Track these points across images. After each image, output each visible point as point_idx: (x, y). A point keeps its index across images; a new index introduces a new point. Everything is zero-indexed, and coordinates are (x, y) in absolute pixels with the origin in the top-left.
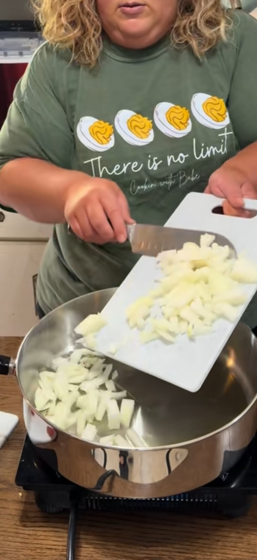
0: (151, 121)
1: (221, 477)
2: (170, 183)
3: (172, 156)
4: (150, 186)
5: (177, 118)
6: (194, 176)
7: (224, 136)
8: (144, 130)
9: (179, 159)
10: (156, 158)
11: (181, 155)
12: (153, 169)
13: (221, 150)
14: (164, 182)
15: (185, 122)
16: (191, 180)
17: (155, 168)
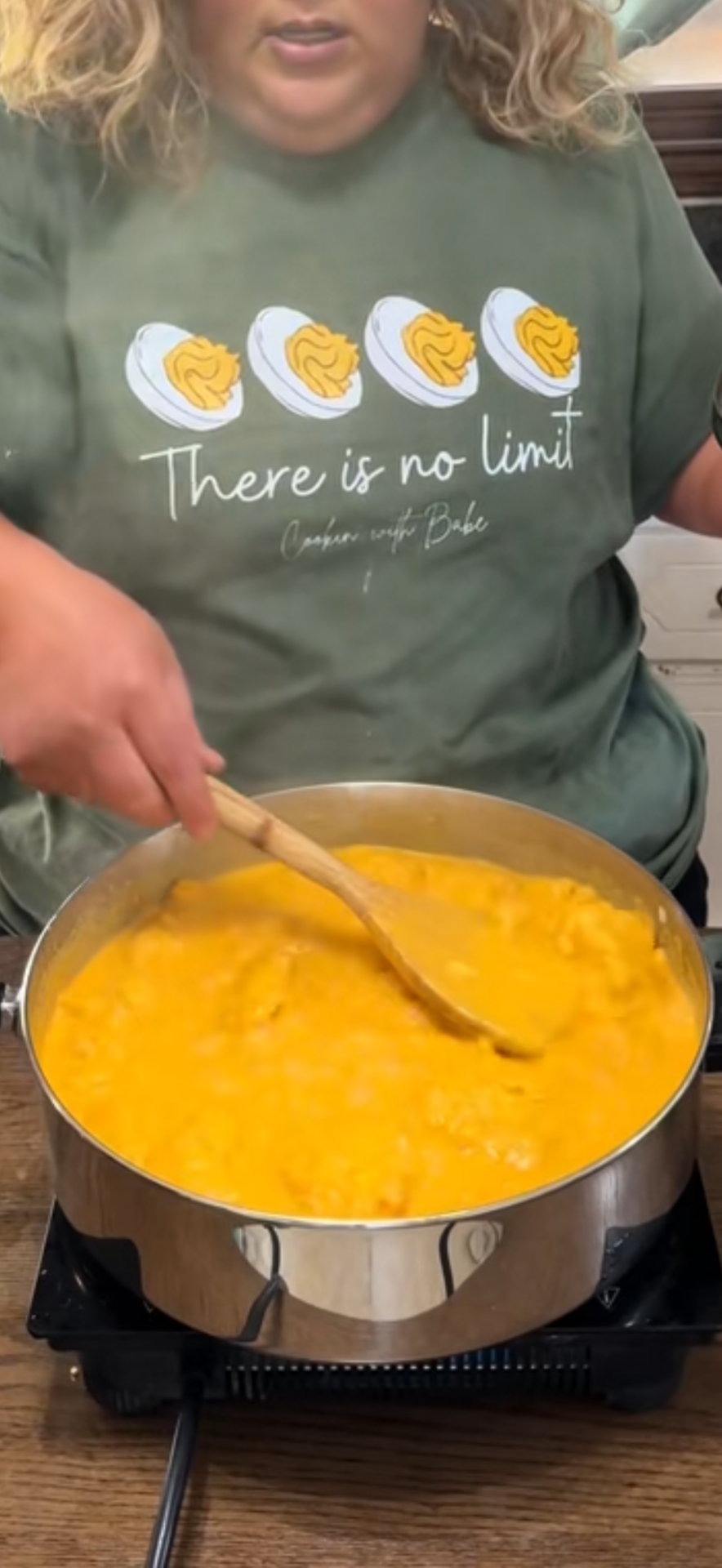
0: (355, 347)
1: (599, 1298)
2: (400, 534)
3: (415, 458)
4: (341, 537)
5: (435, 349)
6: (473, 520)
7: (564, 418)
8: (330, 372)
9: (435, 468)
10: (366, 459)
11: (444, 456)
12: (355, 490)
13: (556, 457)
14: (383, 532)
15: (460, 364)
16: (462, 533)
17: (363, 489)
